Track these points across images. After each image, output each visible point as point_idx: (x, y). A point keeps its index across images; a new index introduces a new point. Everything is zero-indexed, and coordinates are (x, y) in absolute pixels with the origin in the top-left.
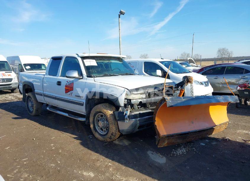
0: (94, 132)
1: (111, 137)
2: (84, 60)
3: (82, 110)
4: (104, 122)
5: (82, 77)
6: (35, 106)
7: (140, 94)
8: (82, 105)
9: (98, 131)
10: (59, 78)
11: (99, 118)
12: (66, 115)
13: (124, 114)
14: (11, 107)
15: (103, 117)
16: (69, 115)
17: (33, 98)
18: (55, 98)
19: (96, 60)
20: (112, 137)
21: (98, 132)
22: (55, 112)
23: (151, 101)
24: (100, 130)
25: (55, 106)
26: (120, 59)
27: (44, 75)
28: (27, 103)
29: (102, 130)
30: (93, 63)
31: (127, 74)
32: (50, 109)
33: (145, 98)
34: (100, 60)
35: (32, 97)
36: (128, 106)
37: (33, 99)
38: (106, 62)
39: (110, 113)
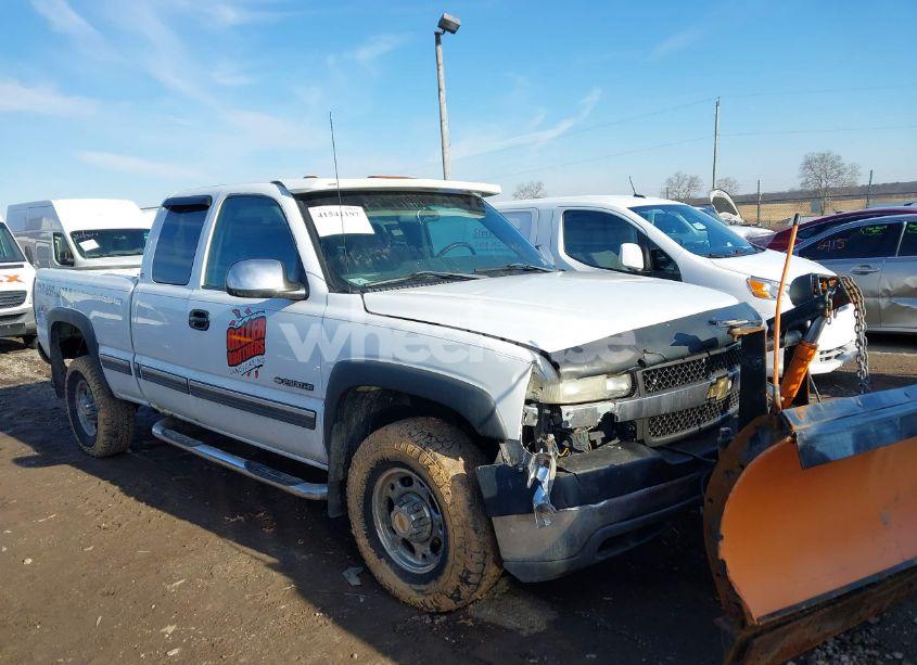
0: (369, 555)
1: (458, 590)
2: (310, 209)
3: (310, 445)
4: (419, 515)
5: (302, 292)
6: (101, 415)
7: (603, 377)
8: (309, 423)
9: (391, 554)
10: (199, 294)
11: (393, 488)
12: (237, 464)
13: (529, 484)
14: (11, 414)
15: (416, 486)
16: (248, 466)
17: (92, 384)
18: (186, 387)
19: (366, 210)
20: (465, 590)
21: (390, 561)
22: (189, 449)
23: (659, 407)
24: (399, 548)
25: (188, 419)
26: (473, 200)
27: (135, 281)
28: (72, 400)
29: (412, 550)
30: (355, 221)
31: (510, 271)
32: (168, 431)
33: (629, 395)
34: (386, 205)
35: (88, 376)
36: (546, 438)
37: (93, 386)
38: (412, 214)
39: (453, 473)
